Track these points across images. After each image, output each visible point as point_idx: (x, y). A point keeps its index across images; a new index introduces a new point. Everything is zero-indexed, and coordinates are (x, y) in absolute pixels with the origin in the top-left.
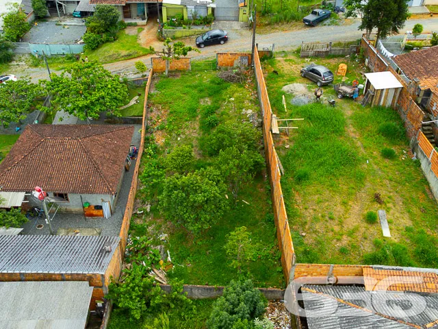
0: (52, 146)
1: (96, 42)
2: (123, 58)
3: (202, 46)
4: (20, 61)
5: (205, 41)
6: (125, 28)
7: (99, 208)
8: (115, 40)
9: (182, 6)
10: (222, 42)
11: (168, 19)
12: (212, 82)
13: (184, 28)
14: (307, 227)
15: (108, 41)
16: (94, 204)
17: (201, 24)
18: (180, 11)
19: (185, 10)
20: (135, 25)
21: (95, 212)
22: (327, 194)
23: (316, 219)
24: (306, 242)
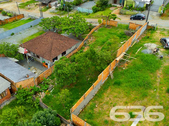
0: (44, 39)
1: (96, 10)
2: (101, 18)
3: (132, 19)
4: (73, 12)
5: (134, 17)
6: (111, 7)
7: (47, 64)
8: (103, 10)
9: (133, 1)
10: (141, 19)
11: (126, 6)
12: (121, 33)
13: (130, 11)
14: (101, 104)
15: (100, 10)
16: (46, 63)
17: (140, 10)
18: (132, 3)
19: (134, 3)
20: (116, 7)
21: (46, 66)
22: (122, 95)
23: (107, 103)
24: (95, 110)
